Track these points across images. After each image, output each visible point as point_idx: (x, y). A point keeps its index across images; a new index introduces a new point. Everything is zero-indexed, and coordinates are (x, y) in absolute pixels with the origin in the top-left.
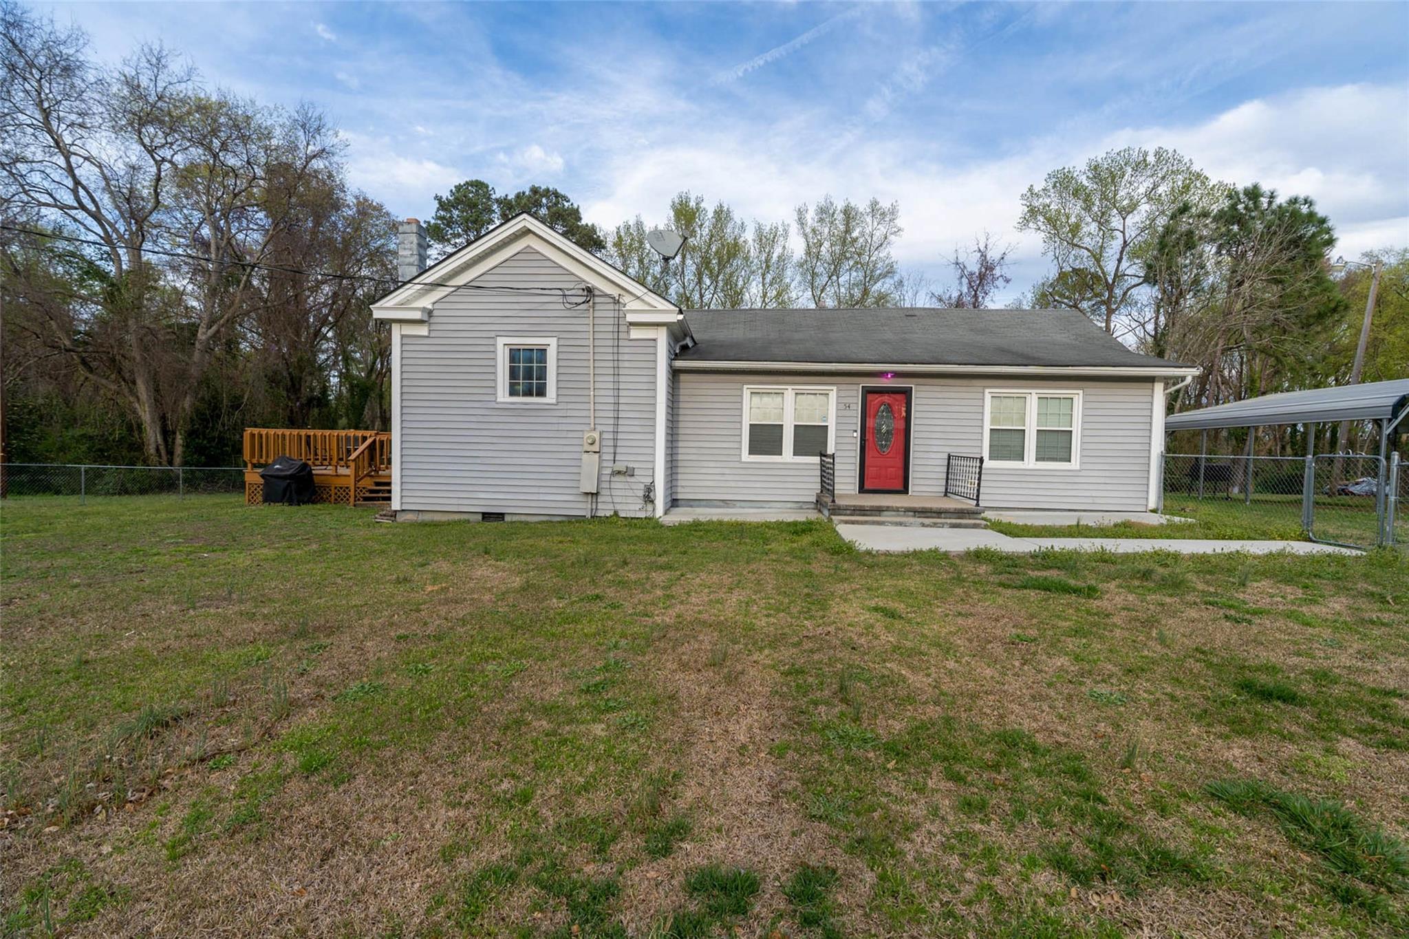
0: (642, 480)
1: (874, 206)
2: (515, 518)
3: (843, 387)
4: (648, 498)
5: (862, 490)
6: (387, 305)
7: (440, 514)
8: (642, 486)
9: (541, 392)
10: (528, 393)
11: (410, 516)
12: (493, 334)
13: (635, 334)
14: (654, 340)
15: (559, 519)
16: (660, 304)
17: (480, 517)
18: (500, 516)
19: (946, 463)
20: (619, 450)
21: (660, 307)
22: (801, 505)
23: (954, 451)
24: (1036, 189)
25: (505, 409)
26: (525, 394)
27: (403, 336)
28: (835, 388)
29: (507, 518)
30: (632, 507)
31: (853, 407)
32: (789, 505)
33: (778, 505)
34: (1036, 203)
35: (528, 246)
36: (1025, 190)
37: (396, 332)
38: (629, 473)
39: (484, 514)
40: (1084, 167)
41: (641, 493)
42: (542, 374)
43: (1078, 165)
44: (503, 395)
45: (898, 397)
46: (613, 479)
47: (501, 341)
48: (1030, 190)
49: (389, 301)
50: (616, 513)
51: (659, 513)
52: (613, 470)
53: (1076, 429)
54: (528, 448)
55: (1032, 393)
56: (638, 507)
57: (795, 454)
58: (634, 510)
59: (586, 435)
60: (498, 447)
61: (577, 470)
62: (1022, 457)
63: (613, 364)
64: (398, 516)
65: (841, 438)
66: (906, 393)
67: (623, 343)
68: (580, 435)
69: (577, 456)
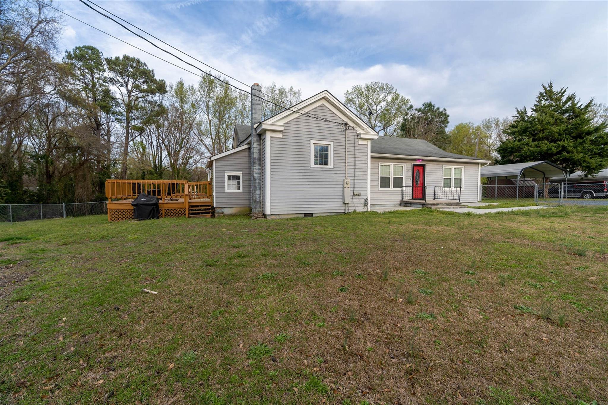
0: (363, 197)
1: (291, 89)
2: (317, 215)
3: (407, 164)
4: (366, 204)
5: (413, 199)
7: (286, 215)
8: (363, 200)
9: (326, 163)
10: (321, 164)
11: (273, 217)
12: (309, 139)
13: (361, 142)
14: (367, 145)
15: (334, 214)
16: (372, 132)
17: (303, 215)
18: (311, 215)
19: (434, 189)
20: (355, 186)
21: (372, 133)
22: (395, 205)
23: (436, 185)
24: (350, 91)
25: (314, 170)
26: (320, 164)
27: (271, 137)
28: (405, 164)
29: (314, 215)
30: (359, 208)
31: (410, 171)
32: (392, 205)
33: (389, 205)
34: (349, 97)
35: (323, 104)
36: (346, 92)
37: (268, 136)
38: (359, 195)
39: (305, 214)
40: (364, 86)
41: (363, 203)
42: (327, 156)
43: (362, 84)
44: (313, 165)
45: (420, 167)
46: (354, 197)
47: (312, 142)
48: (348, 92)
49: (269, 122)
50: (355, 210)
51: (369, 210)
52: (354, 194)
53: (463, 178)
54: (321, 186)
55: (453, 167)
56: (362, 208)
57: (394, 187)
58: (360, 209)
59: (346, 181)
60: (311, 186)
61: (341, 194)
62: (450, 187)
63: (353, 153)
64: (268, 217)
65: (407, 181)
66: (423, 166)
67: (356, 145)
68: (342, 181)
69: (342, 189)
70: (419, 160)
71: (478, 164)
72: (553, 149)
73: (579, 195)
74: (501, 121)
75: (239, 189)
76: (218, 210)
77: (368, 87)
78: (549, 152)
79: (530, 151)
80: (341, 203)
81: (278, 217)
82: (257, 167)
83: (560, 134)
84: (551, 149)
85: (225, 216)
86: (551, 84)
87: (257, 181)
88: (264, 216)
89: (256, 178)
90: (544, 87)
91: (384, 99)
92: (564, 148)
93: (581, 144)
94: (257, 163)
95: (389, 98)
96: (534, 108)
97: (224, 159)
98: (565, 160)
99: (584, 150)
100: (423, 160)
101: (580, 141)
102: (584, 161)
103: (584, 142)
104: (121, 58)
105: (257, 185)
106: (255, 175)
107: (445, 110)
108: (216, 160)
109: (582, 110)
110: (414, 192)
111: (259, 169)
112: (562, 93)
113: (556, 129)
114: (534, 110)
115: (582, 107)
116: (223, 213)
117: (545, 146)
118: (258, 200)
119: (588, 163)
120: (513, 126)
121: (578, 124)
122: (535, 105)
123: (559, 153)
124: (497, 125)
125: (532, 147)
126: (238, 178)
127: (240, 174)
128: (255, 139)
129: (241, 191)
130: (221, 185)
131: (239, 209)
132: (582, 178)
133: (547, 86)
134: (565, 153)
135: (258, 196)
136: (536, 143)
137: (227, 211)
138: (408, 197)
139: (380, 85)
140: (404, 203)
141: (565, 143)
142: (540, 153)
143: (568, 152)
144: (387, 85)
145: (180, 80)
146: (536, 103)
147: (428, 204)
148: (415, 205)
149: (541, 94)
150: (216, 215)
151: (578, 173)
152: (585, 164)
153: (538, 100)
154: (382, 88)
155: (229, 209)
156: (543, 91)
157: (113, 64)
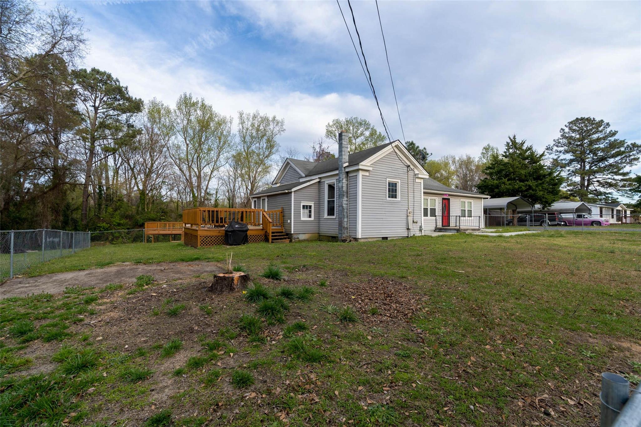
0: (419, 224)
1: (274, 118)
4: (421, 230)
5: (442, 226)
6: (363, 164)
7: (371, 239)
8: (419, 226)
9: (396, 197)
10: (392, 197)
11: (363, 240)
12: (385, 177)
13: (417, 180)
14: (421, 183)
15: (401, 238)
17: (381, 239)
18: (386, 238)
20: (414, 215)
22: (432, 231)
23: (457, 215)
25: (388, 202)
27: (363, 175)
28: (438, 198)
29: (389, 239)
31: (440, 203)
32: (430, 231)
33: (428, 231)
35: (394, 150)
37: (360, 174)
38: (417, 222)
39: (383, 238)
41: (419, 229)
42: (396, 191)
43: (342, 118)
44: (387, 198)
45: (447, 201)
46: (413, 224)
47: (387, 180)
48: (329, 124)
50: (414, 235)
51: (423, 234)
52: (413, 222)
53: (472, 209)
54: (394, 215)
55: (467, 200)
56: (419, 233)
57: (431, 216)
58: (418, 234)
59: (409, 211)
60: (387, 215)
61: (405, 222)
62: (465, 217)
63: (413, 189)
64: (359, 240)
65: (439, 212)
66: (449, 199)
67: (415, 183)
68: (406, 211)
69: (405, 217)
70: (446, 195)
71: (481, 198)
72: (523, 187)
73: (539, 223)
74: (457, 159)
75: (310, 216)
76: (295, 236)
77: (347, 121)
78: (520, 190)
79: (506, 188)
80: (405, 229)
81: (366, 240)
82: (345, 199)
83: (526, 176)
84: (521, 187)
85: (300, 241)
86: (515, 136)
87: (345, 211)
88: (356, 239)
89: (344, 207)
90: (510, 138)
91: (362, 134)
92: (530, 188)
93: (541, 184)
94: (345, 195)
95: (367, 133)
96: (504, 154)
97: (302, 191)
98: (531, 196)
99: (544, 189)
100: (449, 195)
101: (540, 182)
102: (543, 197)
103: (543, 183)
104: (89, 70)
105: (345, 214)
106: (344, 205)
107: (425, 149)
108: (294, 191)
109: (538, 158)
110: (444, 220)
111: (347, 201)
112: (523, 144)
113: (523, 172)
114: (504, 156)
115: (537, 156)
116: (298, 238)
117: (518, 185)
118: (346, 226)
119: (546, 198)
120: (489, 168)
121: (538, 169)
122: (505, 152)
123: (526, 190)
124: (454, 162)
125: (507, 185)
126: (310, 207)
127: (312, 204)
128: (344, 176)
129: (312, 218)
130: (298, 215)
131: (310, 235)
132: (541, 211)
133: (512, 138)
134: (531, 191)
135: (346, 223)
136: (510, 182)
137: (302, 237)
138: (440, 225)
139: (359, 120)
140: (437, 230)
141: (529, 183)
142: (513, 190)
143: (533, 190)
144: (365, 121)
145: (153, 99)
146: (506, 151)
147: (462, 230)
148: (450, 231)
149: (508, 143)
150: (293, 240)
151: (538, 206)
152: (544, 200)
153: (507, 148)
154: (361, 124)
155: (303, 235)
156: (509, 141)
157: (80, 76)
